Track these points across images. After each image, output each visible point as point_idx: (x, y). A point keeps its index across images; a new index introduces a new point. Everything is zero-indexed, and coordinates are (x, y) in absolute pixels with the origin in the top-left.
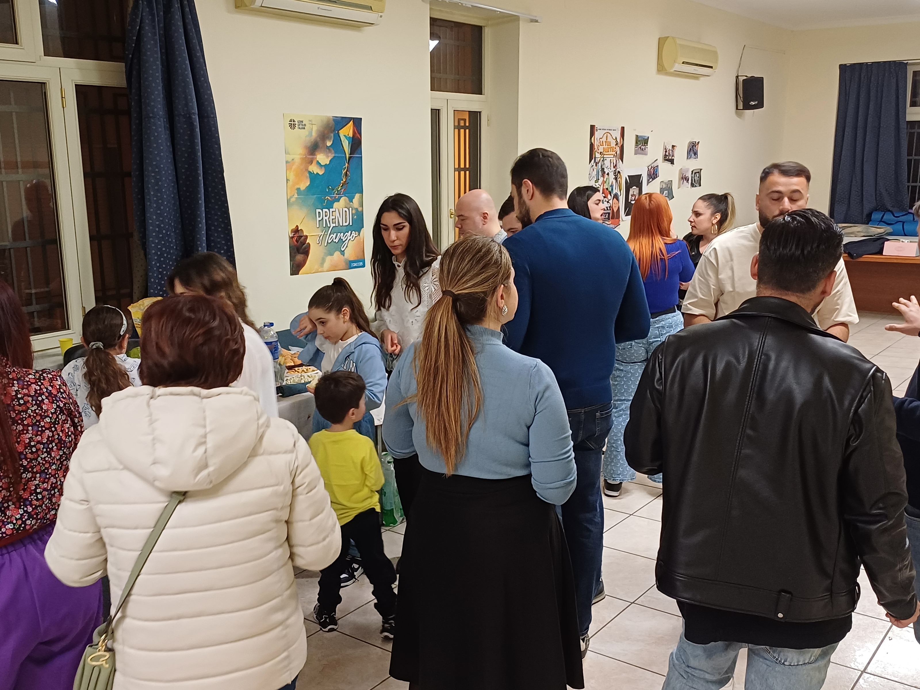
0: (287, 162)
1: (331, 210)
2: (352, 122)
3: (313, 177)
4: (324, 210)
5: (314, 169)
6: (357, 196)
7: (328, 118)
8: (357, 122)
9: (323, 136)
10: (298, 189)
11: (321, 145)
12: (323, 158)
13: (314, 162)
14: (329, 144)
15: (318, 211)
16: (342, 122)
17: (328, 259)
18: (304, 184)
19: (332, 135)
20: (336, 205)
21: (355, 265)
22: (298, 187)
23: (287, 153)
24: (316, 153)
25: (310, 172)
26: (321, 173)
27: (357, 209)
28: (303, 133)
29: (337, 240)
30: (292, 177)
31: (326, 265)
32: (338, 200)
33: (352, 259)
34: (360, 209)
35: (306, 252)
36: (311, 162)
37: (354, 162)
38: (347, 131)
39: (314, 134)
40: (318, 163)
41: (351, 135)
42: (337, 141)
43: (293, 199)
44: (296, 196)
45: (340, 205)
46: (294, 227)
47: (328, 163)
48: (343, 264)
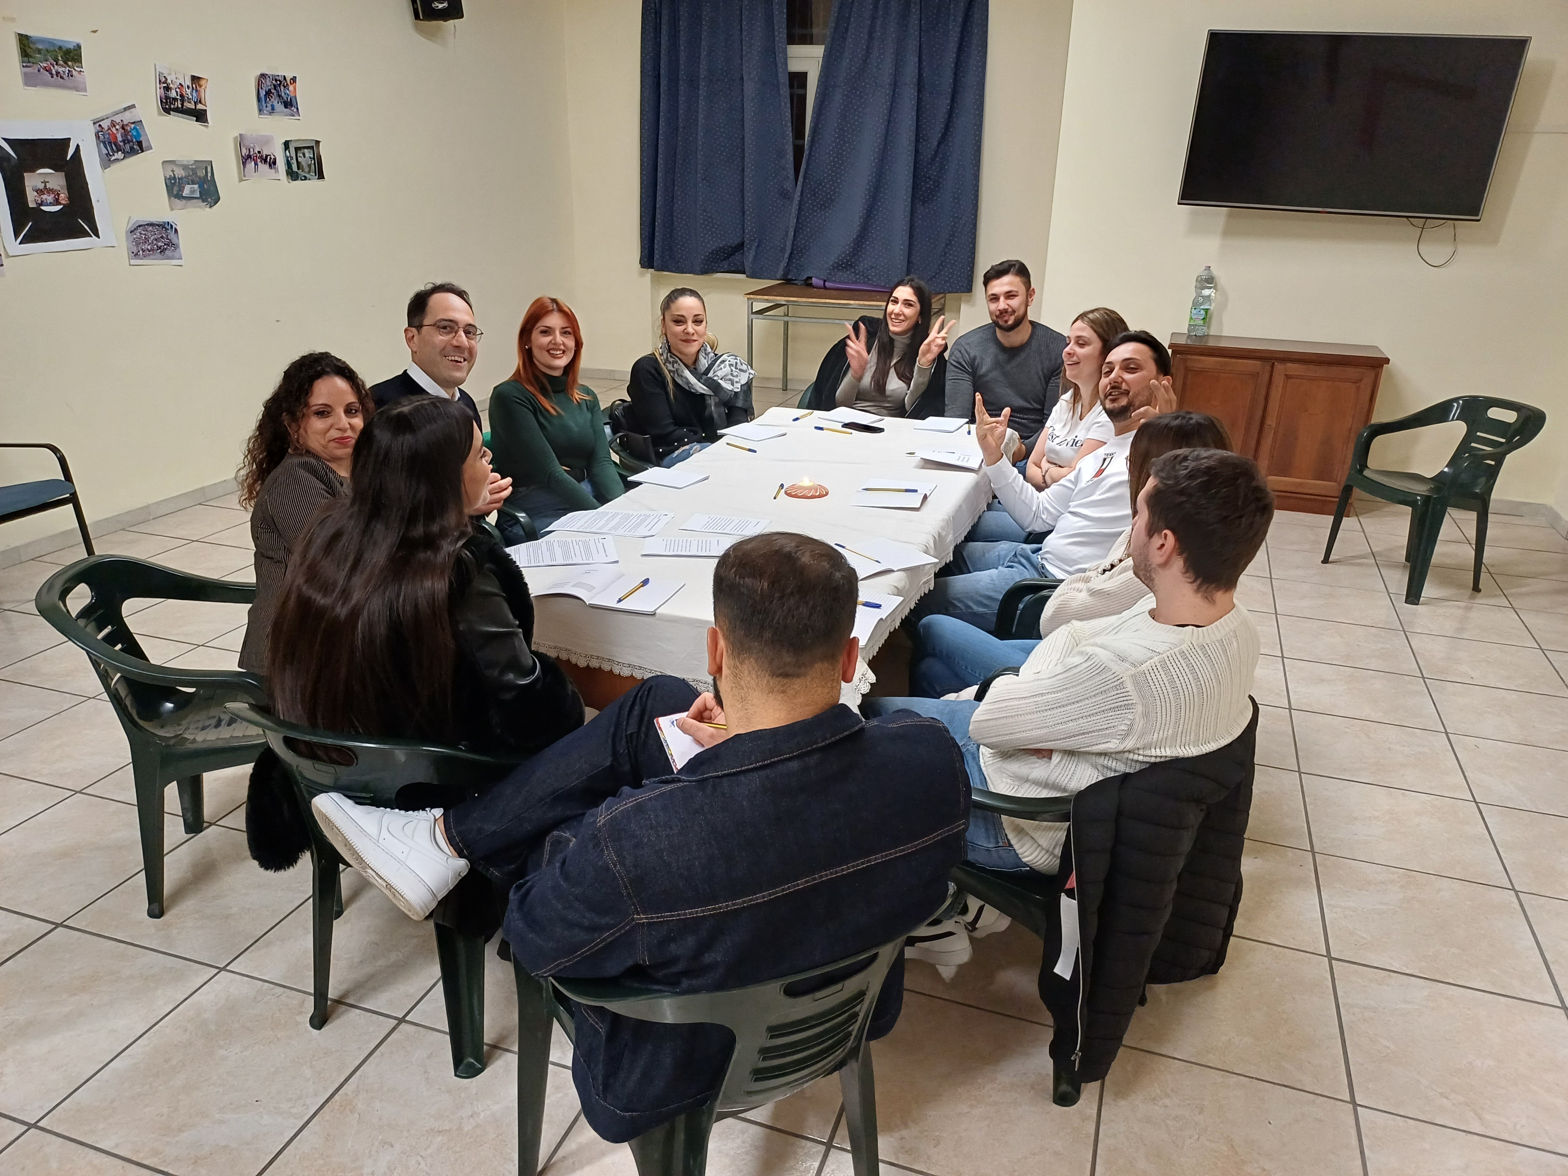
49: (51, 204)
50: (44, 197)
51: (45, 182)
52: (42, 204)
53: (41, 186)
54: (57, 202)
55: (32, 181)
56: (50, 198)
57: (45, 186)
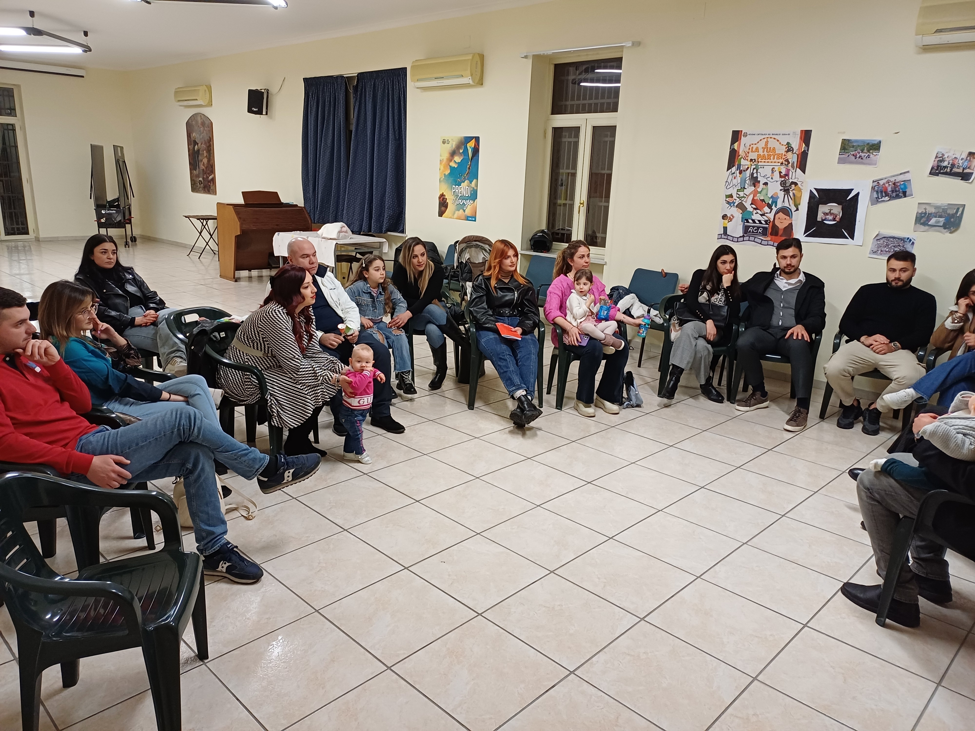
0: (440, 160)
1: (460, 187)
2: (474, 139)
3: (452, 168)
4: (457, 186)
5: (453, 164)
6: (475, 181)
7: (461, 137)
8: (477, 139)
9: (458, 147)
10: (445, 174)
11: (457, 152)
12: (458, 159)
13: (453, 161)
14: (461, 151)
15: (453, 186)
16: (468, 139)
17: (457, 212)
18: (448, 172)
19: (463, 147)
20: (462, 184)
21: (470, 219)
22: (444, 173)
23: (441, 156)
24: (454, 156)
25: (450, 166)
26: (456, 167)
27: (473, 188)
28: (449, 146)
29: (461, 204)
30: (442, 168)
31: (455, 216)
32: (464, 182)
33: (469, 215)
34: (475, 188)
35: (446, 207)
36: (451, 161)
37: (473, 161)
38: (471, 145)
39: (454, 146)
40: (455, 161)
41: (473, 146)
42: (466, 149)
43: (442, 179)
44: (444, 177)
45: (465, 185)
46: (441, 193)
47: (460, 161)
48: (463, 217)
49: (830, 220)
50: (827, 217)
51: (831, 210)
52: (824, 220)
53: (828, 211)
54: (834, 220)
55: (823, 209)
56: (831, 217)
57: (830, 211)
